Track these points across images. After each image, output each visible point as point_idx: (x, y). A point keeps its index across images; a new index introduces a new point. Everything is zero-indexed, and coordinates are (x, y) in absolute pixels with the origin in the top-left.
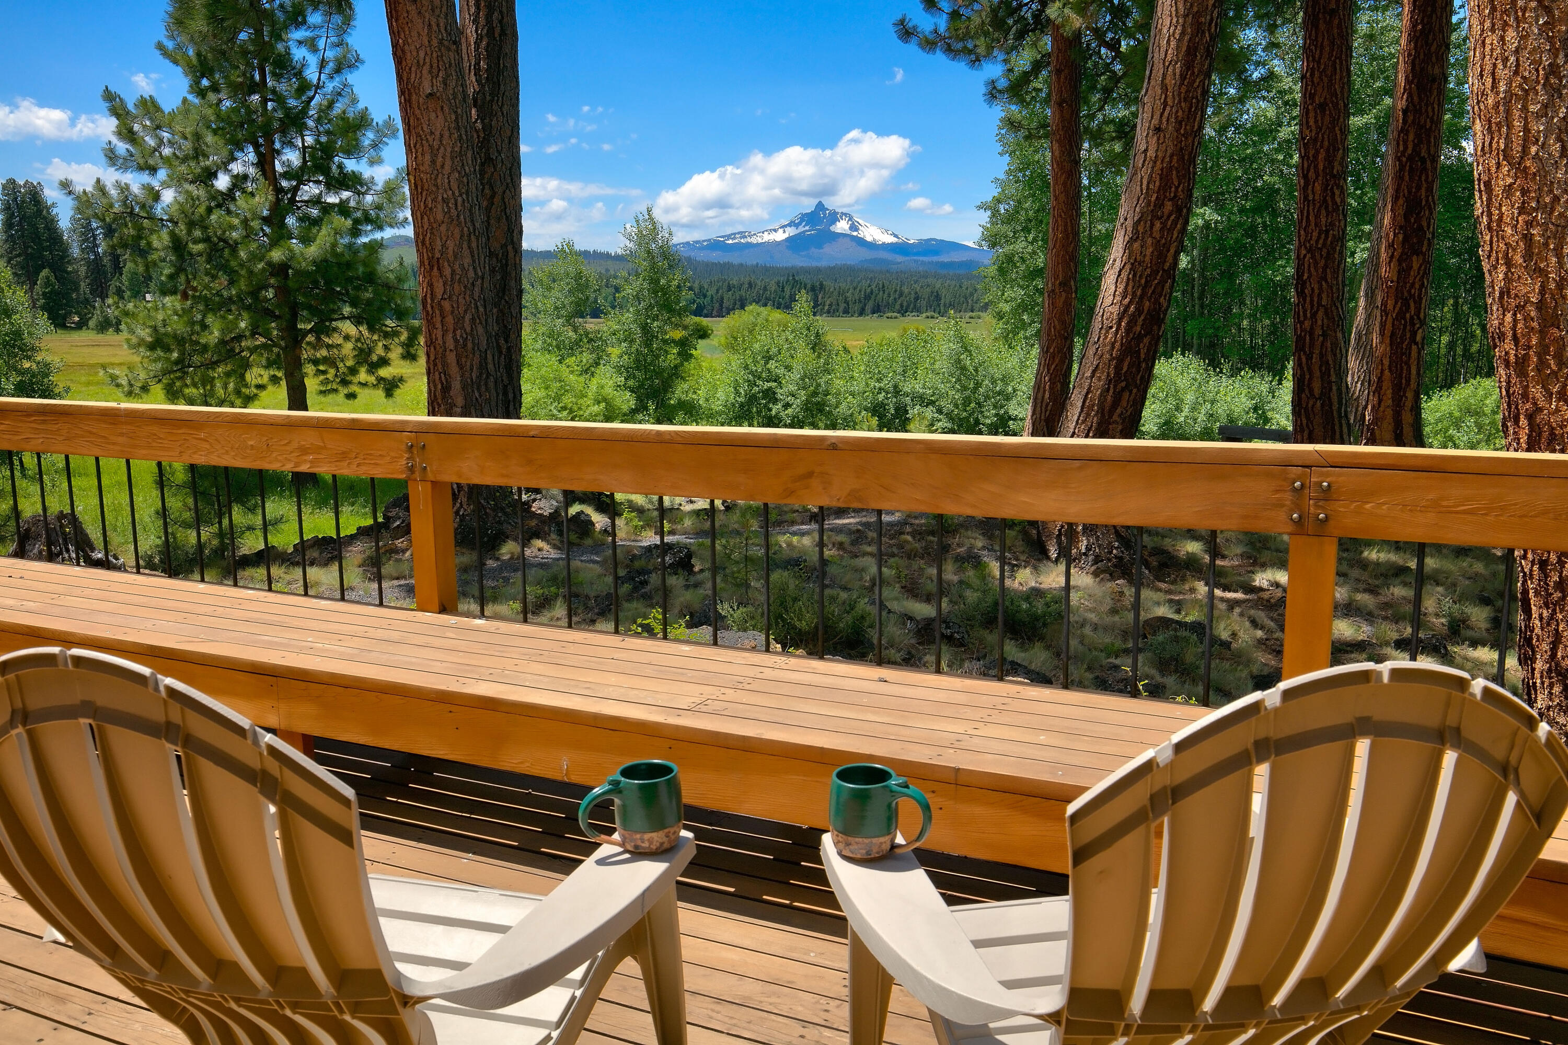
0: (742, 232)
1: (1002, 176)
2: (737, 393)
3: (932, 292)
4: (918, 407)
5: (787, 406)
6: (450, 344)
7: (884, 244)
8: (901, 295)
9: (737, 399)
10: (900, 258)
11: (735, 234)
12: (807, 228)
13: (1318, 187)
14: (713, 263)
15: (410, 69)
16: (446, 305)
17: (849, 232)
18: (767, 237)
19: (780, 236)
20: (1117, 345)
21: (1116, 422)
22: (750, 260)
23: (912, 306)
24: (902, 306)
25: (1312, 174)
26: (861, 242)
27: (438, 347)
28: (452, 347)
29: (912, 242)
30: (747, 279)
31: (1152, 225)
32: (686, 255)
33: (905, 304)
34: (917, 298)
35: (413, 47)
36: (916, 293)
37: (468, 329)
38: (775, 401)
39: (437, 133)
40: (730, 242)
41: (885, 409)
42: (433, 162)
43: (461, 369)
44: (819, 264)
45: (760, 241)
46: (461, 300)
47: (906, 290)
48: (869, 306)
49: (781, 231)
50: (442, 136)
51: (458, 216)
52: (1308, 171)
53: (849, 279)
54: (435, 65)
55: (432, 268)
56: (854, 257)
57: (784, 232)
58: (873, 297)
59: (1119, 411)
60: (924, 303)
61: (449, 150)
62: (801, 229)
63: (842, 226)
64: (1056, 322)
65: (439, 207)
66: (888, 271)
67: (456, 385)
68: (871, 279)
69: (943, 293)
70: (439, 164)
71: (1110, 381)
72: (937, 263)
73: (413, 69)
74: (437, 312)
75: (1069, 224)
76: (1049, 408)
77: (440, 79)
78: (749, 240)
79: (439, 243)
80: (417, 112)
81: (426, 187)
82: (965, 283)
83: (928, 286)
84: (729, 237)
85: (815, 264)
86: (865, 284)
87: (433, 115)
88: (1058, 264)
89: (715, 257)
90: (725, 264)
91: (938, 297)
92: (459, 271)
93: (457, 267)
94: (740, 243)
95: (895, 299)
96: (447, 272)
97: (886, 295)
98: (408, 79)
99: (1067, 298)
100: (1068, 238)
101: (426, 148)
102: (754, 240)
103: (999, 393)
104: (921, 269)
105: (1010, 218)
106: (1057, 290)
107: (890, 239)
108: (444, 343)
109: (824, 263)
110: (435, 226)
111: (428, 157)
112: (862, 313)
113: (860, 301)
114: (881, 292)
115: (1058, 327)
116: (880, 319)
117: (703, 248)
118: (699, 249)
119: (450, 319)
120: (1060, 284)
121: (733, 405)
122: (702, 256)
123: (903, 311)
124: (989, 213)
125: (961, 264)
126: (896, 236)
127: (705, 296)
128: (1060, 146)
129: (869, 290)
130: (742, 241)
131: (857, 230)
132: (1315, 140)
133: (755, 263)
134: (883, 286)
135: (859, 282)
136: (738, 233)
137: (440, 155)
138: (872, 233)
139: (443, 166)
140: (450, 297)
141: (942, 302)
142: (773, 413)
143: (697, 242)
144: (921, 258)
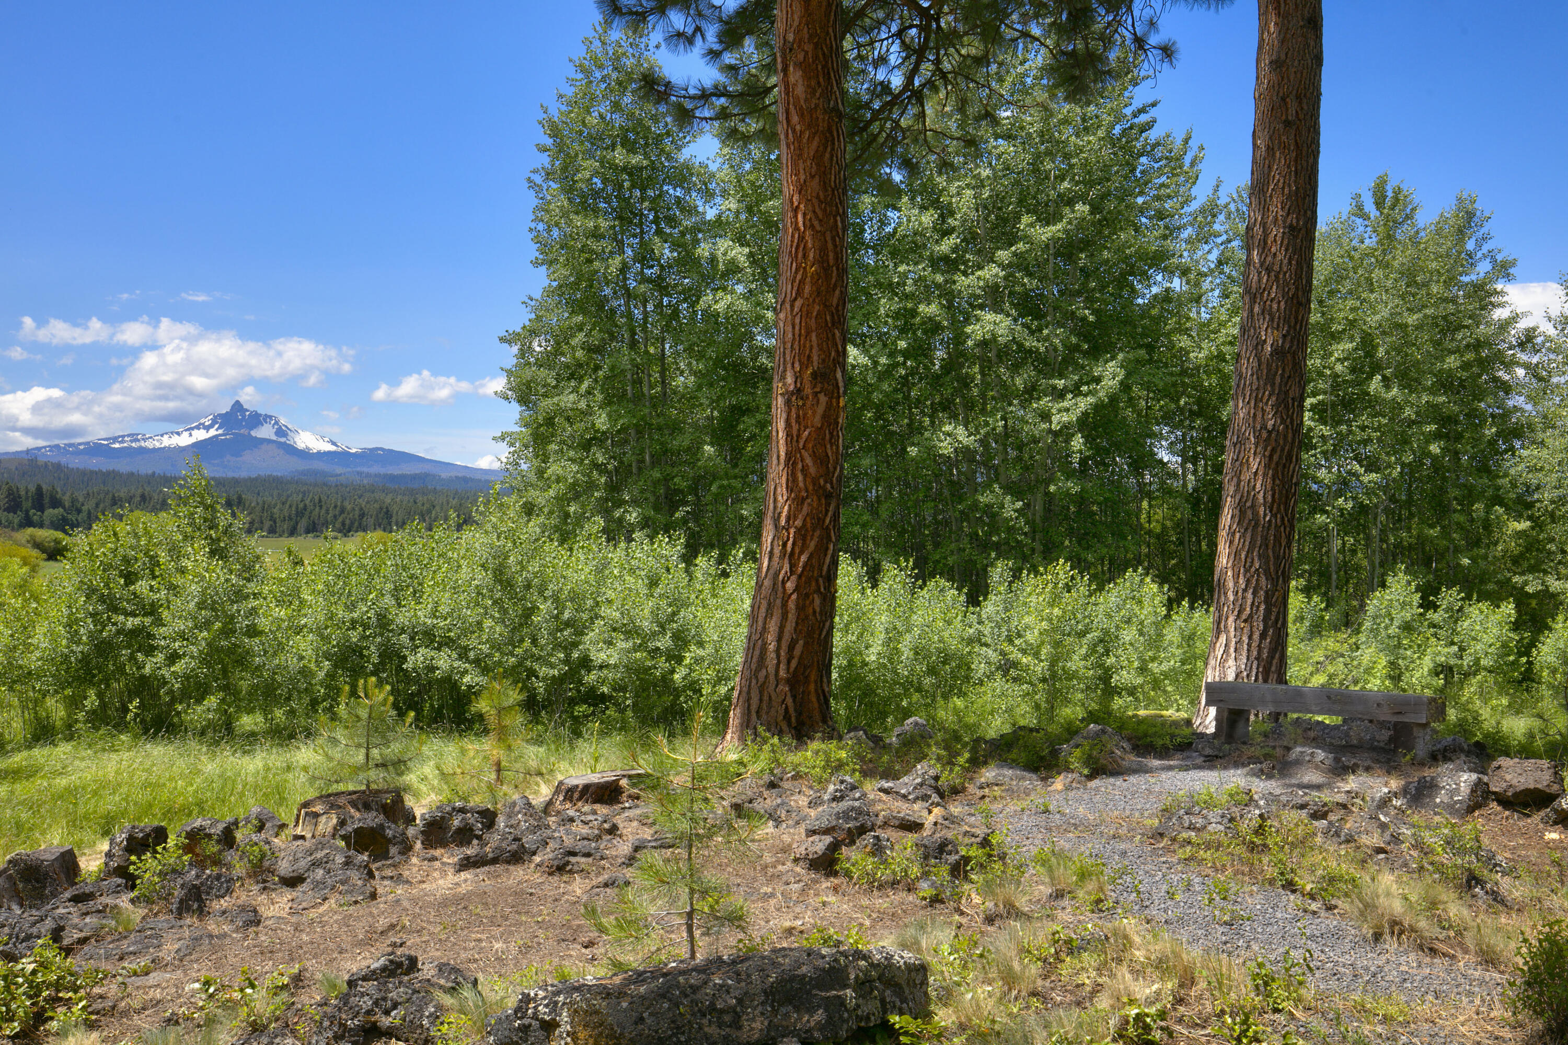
0: (133, 435)
1: (537, 295)
2: (74, 638)
3: (381, 509)
4: (422, 650)
5: (173, 658)
7: (319, 452)
8: (342, 511)
9: (74, 647)
10: (338, 470)
11: (123, 436)
12: (220, 432)
14: (92, 472)
17: (274, 438)
18: (167, 442)
19: (185, 440)
22: (144, 468)
23: (356, 524)
24: (343, 524)
26: (292, 450)
29: (353, 451)
30: (140, 491)
32: (55, 460)
33: (348, 522)
34: (362, 515)
36: (361, 509)
38: (150, 651)
40: (117, 446)
41: (362, 656)
44: (236, 475)
45: (158, 445)
47: (349, 507)
48: (303, 524)
49: (186, 434)
53: (275, 493)
56: (282, 467)
57: (191, 435)
58: (307, 513)
60: (371, 521)
62: (213, 432)
63: (265, 432)
64: (809, 461)
66: (325, 484)
68: (304, 493)
69: (395, 508)
72: (385, 476)
75: (830, 246)
76: (797, 651)
78: (143, 444)
82: (420, 499)
83: (376, 501)
84: (115, 439)
85: (230, 474)
86: (296, 498)
88: (808, 333)
89: (96, 463)
90: (109, 473)
91: (388, 514)
94: (130, 448)
95: (335, 516)
97: (323, 511)
99: (829, 406)
100: (828, 276)
102: (149, 444)
103: (568, 624)
104: (365, 482)
105: (546, 361)
106: (808, 391)
107: (327, 447)
109: (243, 474)
112: (293, 532)
113: (290, 519)
114: (317, 509)
115: (812, 470)
116: (316, 540)
117: (78, 453)
118: (72, 453)
120: (814, 375)
121: (66, 658)
122: (76, 463)
123: (346, 530)
124: (515, 349)
125: (414, 477)
126: (334, 444)
127: (79, 511)
128: (807, 76)
129: (301, 506)
130: (133, 445)
131: (285, 435)
133: (150, 472)
134: (320, 501)
135: (288, 496)
136: (128, 436)
138: (307, 440)
141: (394, 519)
142: (147, 670)
144: (365, 470)
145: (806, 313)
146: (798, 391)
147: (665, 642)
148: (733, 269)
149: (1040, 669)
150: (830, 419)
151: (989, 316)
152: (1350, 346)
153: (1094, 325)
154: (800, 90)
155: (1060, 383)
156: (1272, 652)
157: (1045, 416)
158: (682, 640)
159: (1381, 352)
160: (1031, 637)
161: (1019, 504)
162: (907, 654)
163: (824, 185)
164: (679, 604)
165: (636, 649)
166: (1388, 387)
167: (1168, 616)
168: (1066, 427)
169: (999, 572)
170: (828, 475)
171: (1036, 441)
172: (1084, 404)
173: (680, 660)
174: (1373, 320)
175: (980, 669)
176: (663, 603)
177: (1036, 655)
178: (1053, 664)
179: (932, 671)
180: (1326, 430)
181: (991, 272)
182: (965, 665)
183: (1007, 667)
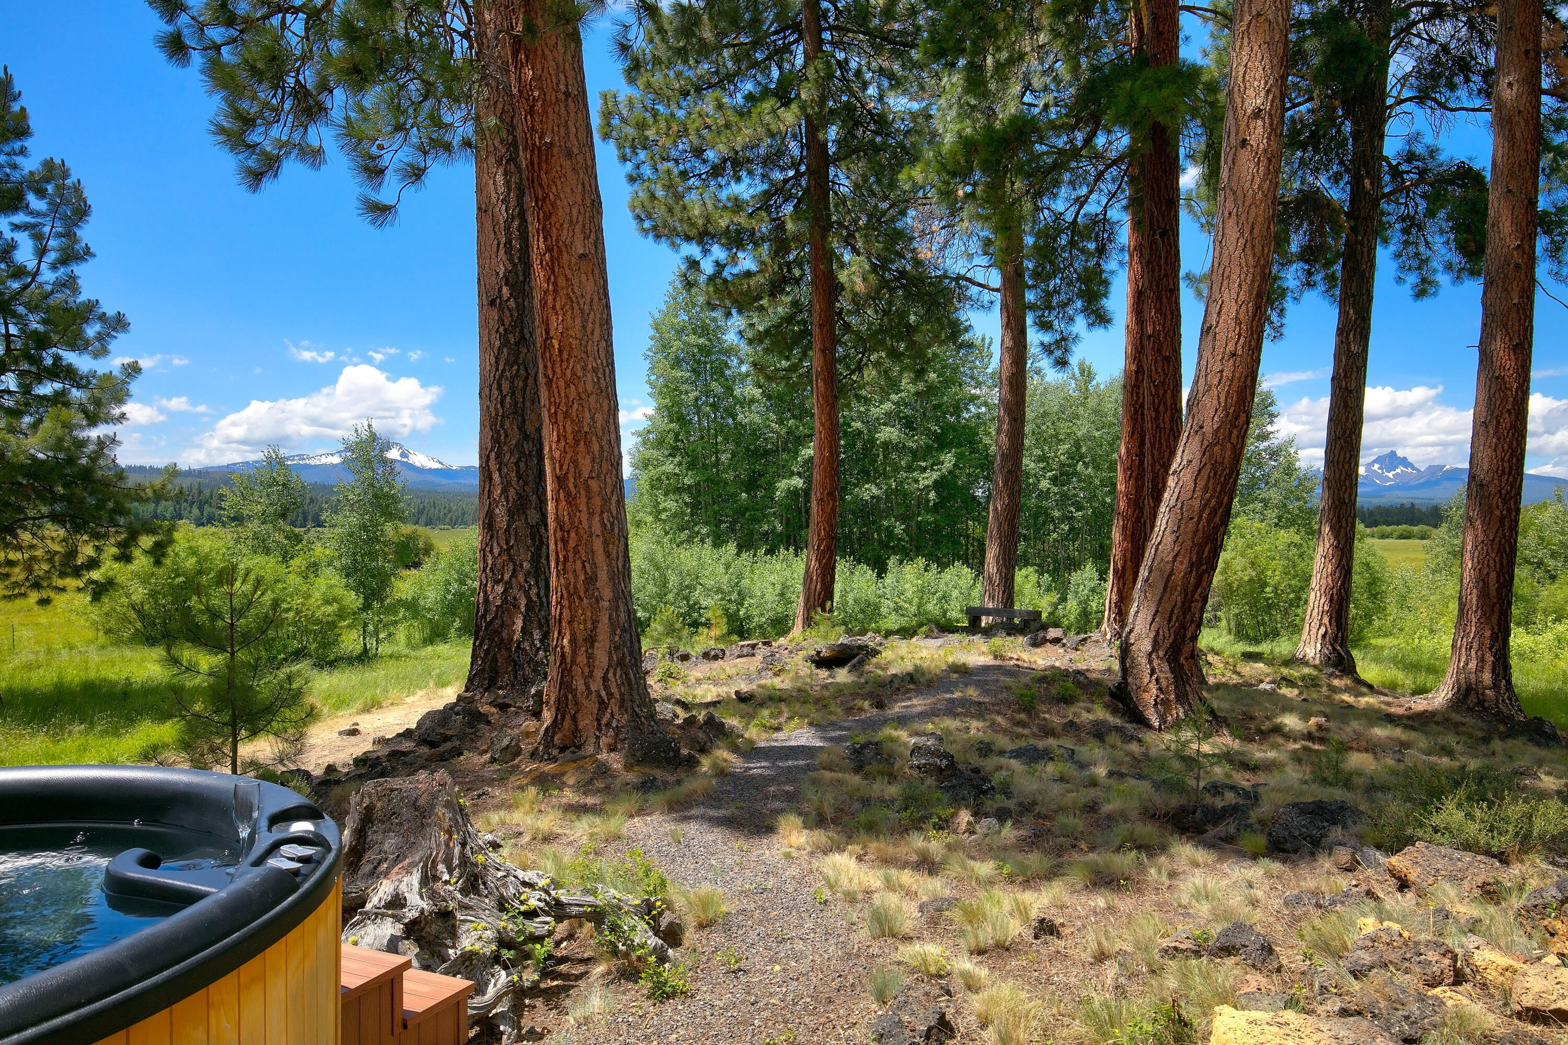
0: (300, 455)
6: (597, 529)
7: (431, 469)
8: (450, 511)
10: (445, 481)
11: (291, 456)
13: (1167, 419)
15: (562, 225)
16: (594, 484)
17: (400, 459)
18: (324, 460)
19: (336, 460)
20: (1200, 534)
21: (1197, 601)
25: (1162, 408)
26: (412, 467)
27: (582, 532)
28: (598, 532)
29: (454, 468)
31: (1231, 433)
33: (454, 518)
34: (464, 514)
35: (566, 203)
36: (463, 509)
37: (614, 512)
39: (588, 297)
40: (290, 463)
42: (584, 327)
43: (608, 557)
45: (318, 462)
46: (608, 480)
48: (423, 519)
49: (337, 455)
50: (592, 300)
51: (607, 388)
52: (1159, 405)
54: (587, 226)
55: (577, 443)
57: (340, 456)
59: (1199, 591)
60: (470, 518)
61: (598, 316)
63: (394, 454)
65: (589, 376)
66: (436, 492)
67: (603, 576)
68: (422, 497)
70: (589, 330)
71: (1192, 564)
73: (565, 226)
74: (583, 492)
77: (591, 240)
78: (307, 462)
79: (587, 415)
80: (568, 272)
81: (575, 353)
86: (418, 501)
87: (584, 277)
92: (606, 447)
93: (604, 443)
94: (299, 464)
95: (445, 514)
96: (596, 447)
97: (436, 511)
98: (559, 236)
101: (577, 310)
102: (312, 462)
107: (436, 466)
108: (590, 527)
110: (584, 396)
111: (578, 321)
119: (597, 501)
123: (453, 524)
126: (440, 463)
130: (301, 462)
131: (407, 457)
132: (1163, 383)
134: (434, 503)
137: (590, 320)
138: (419, 459)
139: (592, 334)
140: (598, 476)
143: (257, 462)
144: (463, 481)
145: (825, 470)
146: (822, 499)
147: (734, 596)
148: (752, 401)
149: (913, 609)
150: (833, 510)
151: (888, 429)
152: (1067, 446)
153: (941, 434)
154: (822, 389)
155: (923, 464)
156: (1007, 600)
157: (917, 481)
158: (742, 596)
159: (1084, 449)
160: (909, 594)
161: (903, 527)
162: (851, 602)
163: (832, 423)
164: (740, 577)
165: (722, 599)
166: (1087, 468)
167: (974, 584)
168: (927, 486)
169: (892, 562)
170: (832, 530)
171: (912, 493)
172: (935, 475)
173: (742, 605)
174: (1079, 434)
175: (884, 611)
176: (734, 577)
177: (910, 603)
178: (919, 608)
179: (862, 611)
180: (1056, 489)
181: (888, 406)
182: (877, 607)
183: (897, 609)
